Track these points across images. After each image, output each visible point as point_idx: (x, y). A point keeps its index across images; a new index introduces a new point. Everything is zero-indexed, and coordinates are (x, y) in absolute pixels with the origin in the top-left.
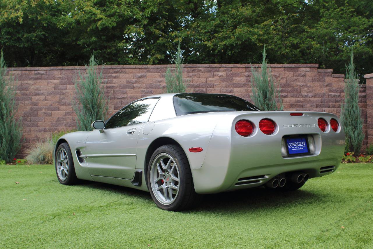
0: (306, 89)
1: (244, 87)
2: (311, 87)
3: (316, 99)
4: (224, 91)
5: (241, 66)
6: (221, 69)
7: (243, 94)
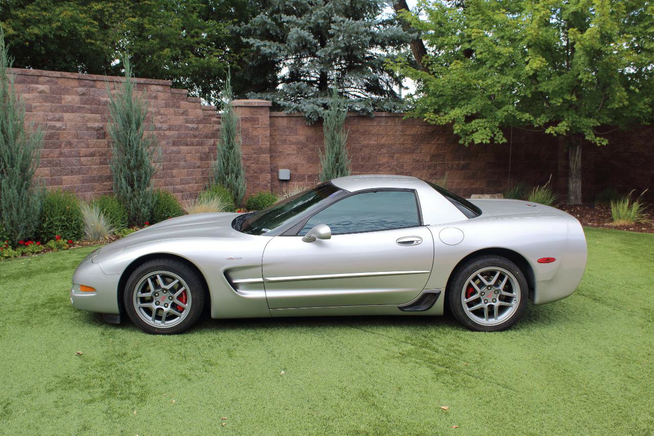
0: (159, 117)
1: (78, 112)
2: (165, 115)
3: (171, 133)
4: (49, 118)
5: (72, 76)
6: (41, 79)
7: (78, 124)
